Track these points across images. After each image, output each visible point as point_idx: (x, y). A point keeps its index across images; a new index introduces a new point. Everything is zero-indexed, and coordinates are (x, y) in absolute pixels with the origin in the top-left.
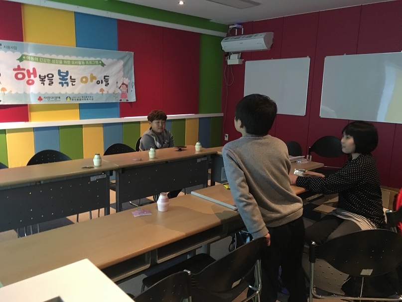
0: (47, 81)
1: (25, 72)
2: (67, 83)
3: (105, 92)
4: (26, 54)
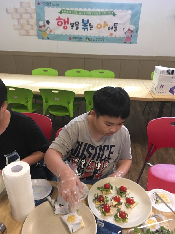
0: (75, 27)
2: (87, 29)
3: (113, 36)
4: (64, 8)
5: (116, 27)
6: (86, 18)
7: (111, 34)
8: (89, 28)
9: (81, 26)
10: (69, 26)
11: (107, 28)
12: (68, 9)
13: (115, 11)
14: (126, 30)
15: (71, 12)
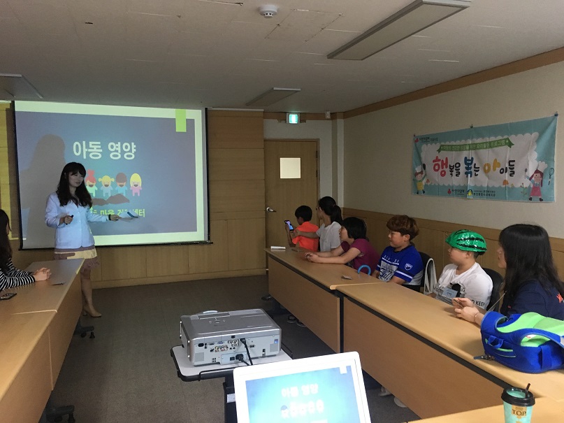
0: (455, 172)
1: (440, 163)
2: (471, 173)
4: (443, 143)
5: (512, 167)
6: (469, 155)
7: (505, 182)
8: (473, 173)
9: (463, 169)
10: (448, 170)
11: (498, 169)
12: (448, 143)
13: (513, 138)
15: (451, 148)
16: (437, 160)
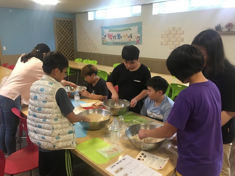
0: (115, 38)
1: (110, 35)
2: (119, 38)
3: (131, 41)
4: (110, 29)
5: (131, 36)
6: (119, 33)
7: (130, 40)
8: (120, 38)
9: (117, 37)
10: (112, 37)
11: (127, 37)
12: (112, 29)
13: (131, 28)
14: (136, 37)
15: (113, 31)
16: (109, 34)
